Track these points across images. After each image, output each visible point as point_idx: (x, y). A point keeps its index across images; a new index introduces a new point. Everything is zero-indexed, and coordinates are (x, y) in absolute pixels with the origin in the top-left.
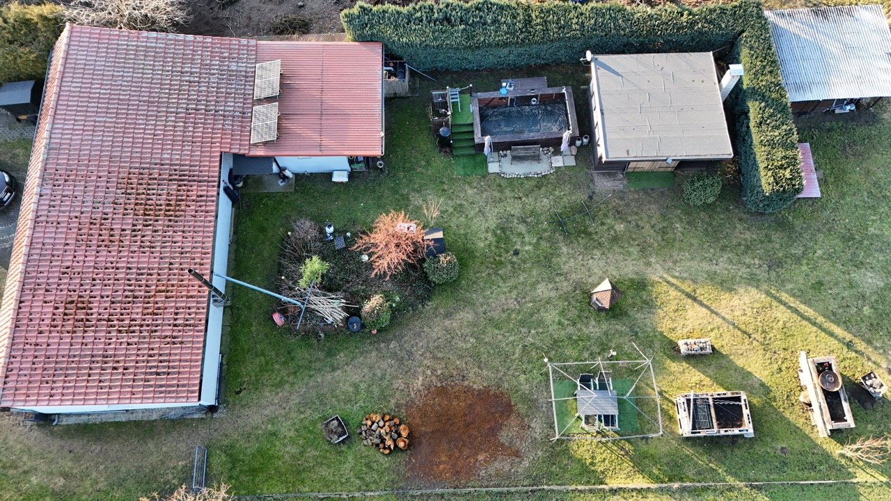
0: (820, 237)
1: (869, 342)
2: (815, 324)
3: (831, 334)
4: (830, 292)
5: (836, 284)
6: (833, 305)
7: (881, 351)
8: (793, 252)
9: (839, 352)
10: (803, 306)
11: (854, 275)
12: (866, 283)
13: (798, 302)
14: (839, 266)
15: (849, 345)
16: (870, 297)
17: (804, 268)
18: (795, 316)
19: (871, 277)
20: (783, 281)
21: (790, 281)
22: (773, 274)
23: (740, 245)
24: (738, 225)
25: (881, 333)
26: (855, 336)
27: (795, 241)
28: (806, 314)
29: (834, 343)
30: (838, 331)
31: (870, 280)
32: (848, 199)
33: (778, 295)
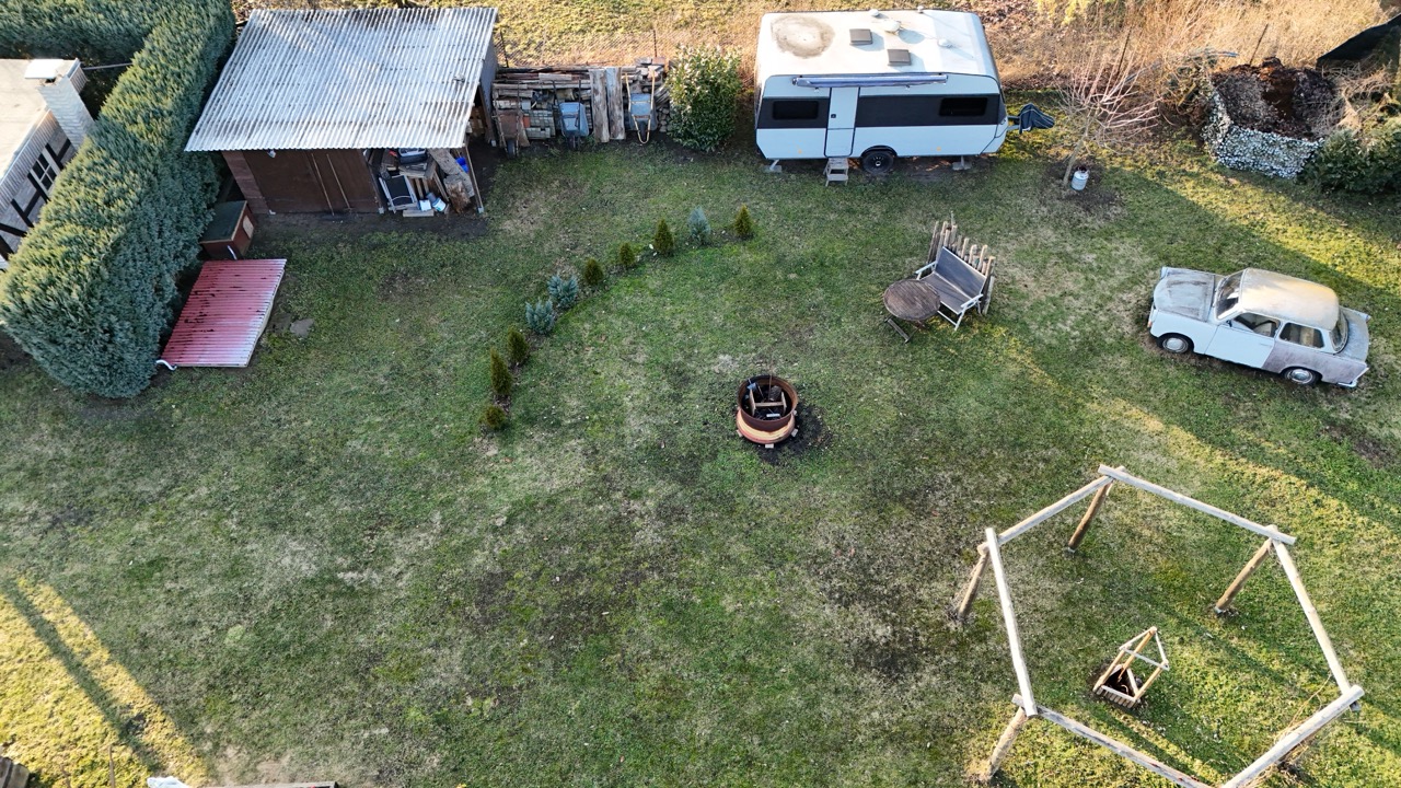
0: (226, 457)
1: (187, 721)
2: (74, 667)
3: (99, 697)
4: (169, 585)
5: (198, 567)
6: (156, 619)
7: (207, 746)
8: (139, 488)
9: (90, 746)
10: (73, 620)
11: (254, 546)
12: (275, 566)
13: (69, 610)
14: (232, 524)
15: (128, 729)
16: (266, 599)
17: (142, 527)
18: (38, 647)
19: (294, 554)
20: (65, 557)
21: (84, 557)
22: (55, 537)
23: (18, 469)
24: (43, 426)
25: (235, 697)
26: (162, 703)
27: (160, 465)
28: (69, 641)
29: (91, 721)
30: (125, 689)
31: (287, 561)
32: (338, 379)
33: (30, 590)
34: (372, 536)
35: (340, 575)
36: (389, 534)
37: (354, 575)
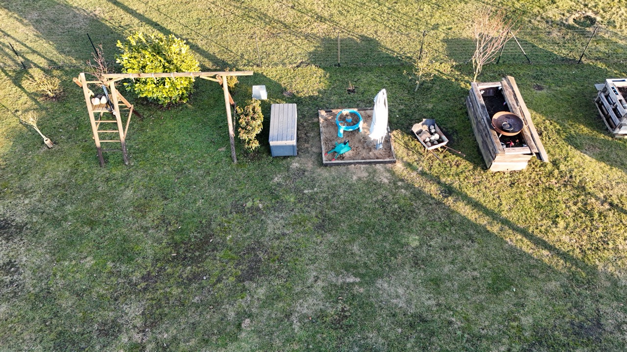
4: (477, 274)
5: (464, 287)
7: (400, 183)
9: (465, 183)
10: (527, 250)
12: (408, 287)
13: (535, 257)
14: (457, 322)
16: (404, 263)
20: (568, 295)
21: (553, 295)
22: (589, 312)
25: (396, 206)
26: (438, 203)
28: (519, 237)
30: (464, 211)
33: (574, 270)
34: (343, 310)
35: (358, 280)
36: (331, 311)
37: (348, 280)
